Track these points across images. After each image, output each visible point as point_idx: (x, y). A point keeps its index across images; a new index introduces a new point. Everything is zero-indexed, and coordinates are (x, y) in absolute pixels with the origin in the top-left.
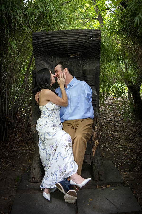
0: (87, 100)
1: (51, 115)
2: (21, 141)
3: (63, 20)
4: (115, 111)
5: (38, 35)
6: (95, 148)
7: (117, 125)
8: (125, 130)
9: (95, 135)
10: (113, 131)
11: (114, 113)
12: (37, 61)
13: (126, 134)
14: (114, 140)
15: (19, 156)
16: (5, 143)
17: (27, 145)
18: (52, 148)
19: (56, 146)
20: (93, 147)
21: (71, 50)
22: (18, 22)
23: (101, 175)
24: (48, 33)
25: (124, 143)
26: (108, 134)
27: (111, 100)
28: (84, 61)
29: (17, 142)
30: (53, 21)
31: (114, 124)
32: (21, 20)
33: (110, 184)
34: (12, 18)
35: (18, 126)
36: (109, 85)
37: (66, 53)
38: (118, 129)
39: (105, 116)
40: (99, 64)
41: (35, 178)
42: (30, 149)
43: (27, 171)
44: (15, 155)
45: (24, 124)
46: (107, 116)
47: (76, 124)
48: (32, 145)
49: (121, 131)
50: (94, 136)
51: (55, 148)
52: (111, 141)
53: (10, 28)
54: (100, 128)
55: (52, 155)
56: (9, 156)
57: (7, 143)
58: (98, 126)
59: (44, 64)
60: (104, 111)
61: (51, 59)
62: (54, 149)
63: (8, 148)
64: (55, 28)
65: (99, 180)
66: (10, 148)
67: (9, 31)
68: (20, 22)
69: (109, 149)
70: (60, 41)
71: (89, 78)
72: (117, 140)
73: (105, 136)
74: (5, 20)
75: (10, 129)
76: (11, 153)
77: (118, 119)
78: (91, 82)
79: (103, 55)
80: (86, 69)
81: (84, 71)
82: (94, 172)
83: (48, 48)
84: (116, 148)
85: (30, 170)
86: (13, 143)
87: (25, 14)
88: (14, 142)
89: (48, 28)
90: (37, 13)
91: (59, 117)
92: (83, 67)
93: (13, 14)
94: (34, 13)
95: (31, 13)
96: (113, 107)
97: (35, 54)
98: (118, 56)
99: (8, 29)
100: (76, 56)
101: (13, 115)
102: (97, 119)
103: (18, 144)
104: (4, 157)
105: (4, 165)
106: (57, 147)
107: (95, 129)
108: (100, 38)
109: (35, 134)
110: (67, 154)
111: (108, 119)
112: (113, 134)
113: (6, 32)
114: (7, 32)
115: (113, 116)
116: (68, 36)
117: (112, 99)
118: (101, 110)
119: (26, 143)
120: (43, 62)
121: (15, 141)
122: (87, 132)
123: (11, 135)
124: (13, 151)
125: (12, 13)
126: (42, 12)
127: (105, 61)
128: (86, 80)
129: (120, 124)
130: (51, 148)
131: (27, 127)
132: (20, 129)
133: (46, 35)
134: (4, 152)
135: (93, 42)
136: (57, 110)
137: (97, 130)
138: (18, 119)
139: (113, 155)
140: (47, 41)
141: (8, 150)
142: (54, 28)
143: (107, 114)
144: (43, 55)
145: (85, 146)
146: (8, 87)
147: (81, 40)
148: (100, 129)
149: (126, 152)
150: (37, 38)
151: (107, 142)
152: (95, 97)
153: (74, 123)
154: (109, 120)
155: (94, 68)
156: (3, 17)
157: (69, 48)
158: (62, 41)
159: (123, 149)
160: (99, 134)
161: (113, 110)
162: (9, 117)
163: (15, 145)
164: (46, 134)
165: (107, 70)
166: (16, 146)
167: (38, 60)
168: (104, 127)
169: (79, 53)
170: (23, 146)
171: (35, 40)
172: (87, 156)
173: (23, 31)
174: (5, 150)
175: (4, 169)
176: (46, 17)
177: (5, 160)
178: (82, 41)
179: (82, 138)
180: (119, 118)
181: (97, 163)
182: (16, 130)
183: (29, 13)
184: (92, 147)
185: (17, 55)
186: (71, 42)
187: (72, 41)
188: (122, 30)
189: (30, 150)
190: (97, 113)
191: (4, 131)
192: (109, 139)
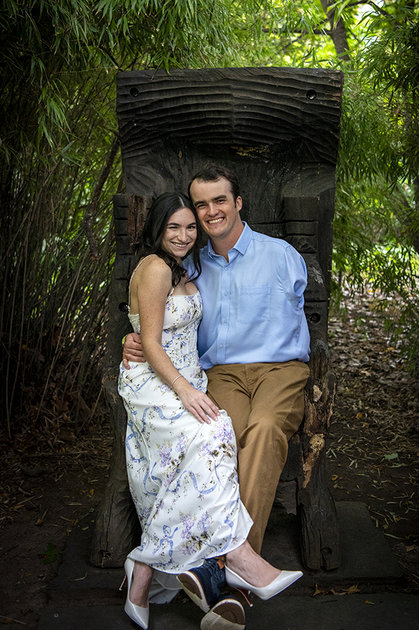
0: (291, 300)
1: (168, 347)
2: (64, 425)
3: (219, 35)
4: (375, 336)
5: (136, 83)
6: (311, 458)
7: (383, 385)
8: (408, 400)
9: (312, 415)
10: (371, 403)
11: (374, 343)
12: (128, 166)
13: (412, 415)
14: (371, 433)
15: (58, 475)
16: (13, 432)
17: (85, 441)
18: (166, 457)
19: (179, 454)
20: (305, 457)
21: (243, 134)
22: (73, 37)
23: (330, 551)
24: (169, 76)
25: (404, 445)
26: (352, 411)
27: (364, 300)
28: (285, 170)
29: (51, 430)
30: (189, 37)
31: (373, 380)
32: (83, 31)
33: (360, 584)
34: (55, 23)
35: (58, 374)
36: (360, 251)
37: (227, 144)
38: (385, 397)
39: (342, 352)
40: (334, 183)
41: (109, 554)
42: (96, 453)
43: (84, 529)
44: (44, 472)
45: (77, 369)
46: (349, 353)
47: (254, 377)
48: (100, 439)
49: (395, 404)
50: (311, 421)
51: (177, 459)
52: (363, 436)
53: (47, 56)
54: (331, 393)
55: (163, 483)
56: (26, 476)
57: (21, 432)
58: (324, 385)
59: (152, 177)
60: (340, 334)
61: (176, 162)
62: (173, 463)
63: (23, 447)
64: (194, 60)
65: (321, 567)
66: (27, 449)
67: (42, 65)
68: (80, 38)
69: (354, 464)
70: (208, 104)
71: (299, 228)
72: (384, 433)
73: (342, 420)
74: (31, 28)
75: (31, 385)
76: (30, 464)
77: (388, 363)
78: (306, 242)
79: (346, 153)
80: (290, 196)
81: (283, 204)
82: (306, 540)
83: (168, 125)
84: (380, 460)
85: (93, 526)
86: (39, 430)
87: (96, 11)
88: (43, 429)
89: (171, 59)
90: (137, 9)
91: (195, 352)
92: (280, 190)
93: (59, 12)
94: (125, 10)
95: (117, 8)
96: (371, 321)
97: (123, 144)
98: (395, 158)
99: (41, 59)
100: (256, 154)
101: (43, 337)
102: (321, 363)
103: (53, 437)
104: (7, 478)
105: (6, 504)
106: (182, 457)
107: (313, 398)
108: (340, 97)
109: (117, 406)
110: (216, 479)
111: (355, 362)
112: (370, 412)
113: (32, 67)
114: (37, 67)
115: (371, 354)
116: (235, 87)
117: (366, 298)
118: (330, 331)
119: (82, 432)
120: (149, 171)
121: (45, 426)
122: (289, 410)
123: (32, 406)
124: (38, 457)
125: (55, 8)
126: (152, 5)
127: (352, 173)
128: (288, 233)
129: (393, 379)
130: (162, 459)
131: (88, 381)
132: (64, 387)
133: (164, 81)
134: (9, 460)
135: (317, 112)
136: (189, 330)
137: (321, 399)
138: (58, 352)
139: (370, 483)
140: (166, 100)
141: (21, 454)
142: (189, 60)
143: (351, 346)
144: (149, 146)
145: (280, 456)
146: (31, 245)
147: (275, 102)
148: (329, 398)
149: (411, 477)
150: (134, 90)
151: (351, 440)
152: (317, 291)
153: (247, 374)
154: (357, 365)
155: (316, 194)
156: (24, 20)
157: (236, 126)
158: (214, 104)
159: (403, 464)
160: (328, 413)
161: (369, 334)
162: (28, 346)
163: (45, 439)
164: (152, 410)
165: (357, 202)
166: (50, 442)
167: (134, 163)
168: (341, 389)
169: (268, 144)
170: (70, 443)
171: (126, 96)
172: (285, 484)
173: (88, 67)
174: (11, 454)
175: (7, 519)
176: (166, 24)
177: (9, 489)
178: (281, 105)
179: (274, 431)
180: (391, 361)
181: (317, 508)
182: (49, 389)
183: (111, 8)
184: (304, 454)
185: (65, 143)
186: (245, 109)
187: (248, 105)
188: (414, 75)
189: (93, 457)
190: (321, 342)
191: (10, 390)
192: (357, 431)
